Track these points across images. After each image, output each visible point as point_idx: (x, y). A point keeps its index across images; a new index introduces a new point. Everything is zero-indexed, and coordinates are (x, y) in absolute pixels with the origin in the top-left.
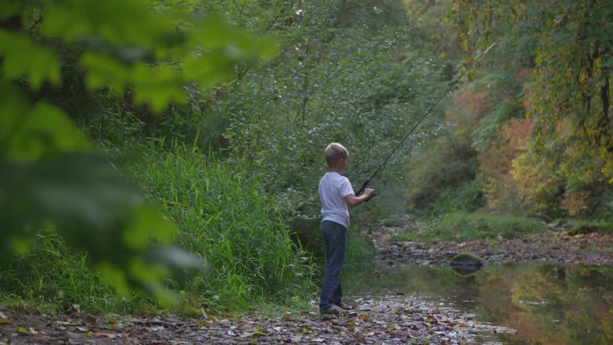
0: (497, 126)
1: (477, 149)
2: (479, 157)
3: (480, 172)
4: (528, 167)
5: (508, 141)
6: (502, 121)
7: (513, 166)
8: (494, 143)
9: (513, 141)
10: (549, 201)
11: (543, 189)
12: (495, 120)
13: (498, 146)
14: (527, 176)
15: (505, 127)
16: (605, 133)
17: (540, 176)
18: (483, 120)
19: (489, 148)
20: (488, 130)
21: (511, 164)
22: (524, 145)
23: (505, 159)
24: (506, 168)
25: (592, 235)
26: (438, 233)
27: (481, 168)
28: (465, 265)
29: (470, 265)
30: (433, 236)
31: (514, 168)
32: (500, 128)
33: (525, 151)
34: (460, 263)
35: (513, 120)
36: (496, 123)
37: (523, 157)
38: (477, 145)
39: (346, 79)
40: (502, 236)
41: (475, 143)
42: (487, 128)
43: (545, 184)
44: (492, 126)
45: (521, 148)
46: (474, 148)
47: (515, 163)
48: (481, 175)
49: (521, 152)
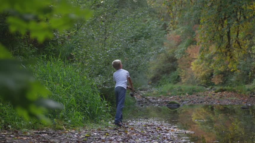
0: (185, 48)
1: (177, 58)
2: (178, 61)
3: (178, 67)
4: (198, 65)
5: (190, 55)
6: (187, 46)
7: (192, 65)
8: (184, 55)
9: (192, 54)
10: (207, 79)
11: (204, 74)
12: (184, 46)
13: (186, 57)
14: (198, 69)
15: (188, 49)
16: (229, 50)
17: (203, 69)
18: (180, 46)
19: (182, 57)
20: (181, 50)
21: (191, 64)
22: (196, 56)
23: (188, 62)
24: (189, 66)
25: (224, 92)
26: (162, 93)
27: (179, 66)
28: (173, 106)
29: (175, 106)
30: (159, 94)
31: (192, 66)
32: (186, 49)
33: (197, 59)
34: (171, 105)
35: (192, 46)
36: (185, 47)
37: (196, 61)
38: (177, 56)
39: (122, 29)
40: (188, 93)
41: (176, 56)
42: (181, 49)
43: (205, 72)
44: (183, 48)
45: (195, 57)
46: (176, 58)
47: (192, 63)
48: (179, 68)
49: (195, 59)
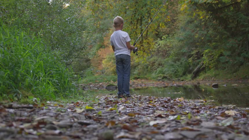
0: (96, 51)
1: (90, 59)
2: (91, 61)
3: (91, 66)
4: (107, 63)
5: (100, 55)
6: (97, 50)
8: (95, 56)
9: (102, 55)
10: (115, 73)
11: (113, 70)
12: (96, 49)
13: (97, 57)
14: (107, 66)
15: (99, 51)
17: (111, 65)
18: (92, 49)
19: (94, 58)
20: (93, 53)
21: (102, 62)
22: (106, 56)
23: (99, 61)
24: (100, 64)
25: (138, 80)
27: (92, 64)
28: (111, 88)
29: (114, 88)
31: (103, 63)
32: (97, 52)
33: (106, 58)
34: (109, 87)
35: (101, 49)
36: (96, 50)
37: (106, 60)
38: (90, 57)
40: (112, 81)
41: (89, 57)
42: (93, 52)
43: (113, 68)
44: (94, 51)
45: (105, 57)
46: (89, 58)
47: (103, 62)
48: (92, 66)
49: (104, 59)
